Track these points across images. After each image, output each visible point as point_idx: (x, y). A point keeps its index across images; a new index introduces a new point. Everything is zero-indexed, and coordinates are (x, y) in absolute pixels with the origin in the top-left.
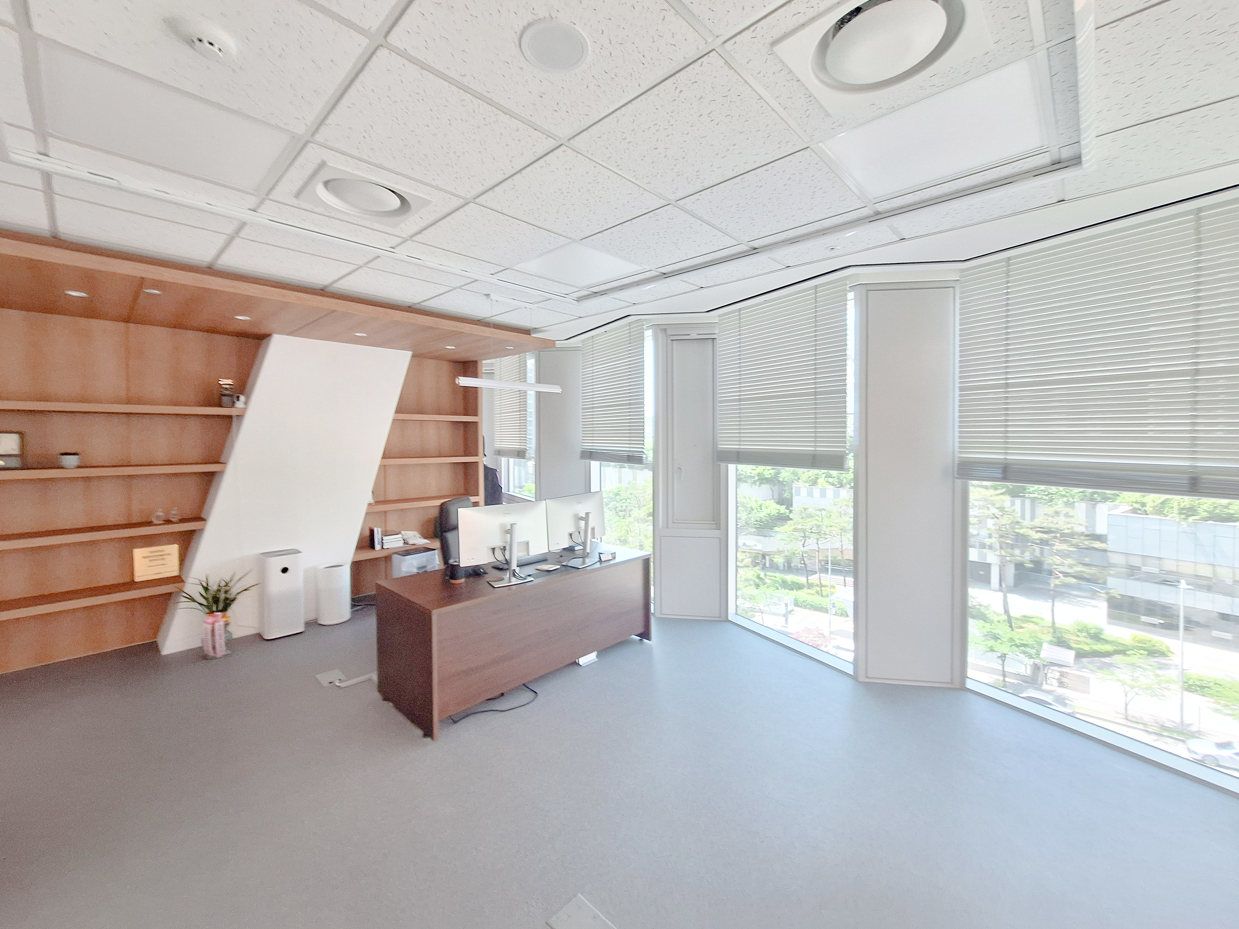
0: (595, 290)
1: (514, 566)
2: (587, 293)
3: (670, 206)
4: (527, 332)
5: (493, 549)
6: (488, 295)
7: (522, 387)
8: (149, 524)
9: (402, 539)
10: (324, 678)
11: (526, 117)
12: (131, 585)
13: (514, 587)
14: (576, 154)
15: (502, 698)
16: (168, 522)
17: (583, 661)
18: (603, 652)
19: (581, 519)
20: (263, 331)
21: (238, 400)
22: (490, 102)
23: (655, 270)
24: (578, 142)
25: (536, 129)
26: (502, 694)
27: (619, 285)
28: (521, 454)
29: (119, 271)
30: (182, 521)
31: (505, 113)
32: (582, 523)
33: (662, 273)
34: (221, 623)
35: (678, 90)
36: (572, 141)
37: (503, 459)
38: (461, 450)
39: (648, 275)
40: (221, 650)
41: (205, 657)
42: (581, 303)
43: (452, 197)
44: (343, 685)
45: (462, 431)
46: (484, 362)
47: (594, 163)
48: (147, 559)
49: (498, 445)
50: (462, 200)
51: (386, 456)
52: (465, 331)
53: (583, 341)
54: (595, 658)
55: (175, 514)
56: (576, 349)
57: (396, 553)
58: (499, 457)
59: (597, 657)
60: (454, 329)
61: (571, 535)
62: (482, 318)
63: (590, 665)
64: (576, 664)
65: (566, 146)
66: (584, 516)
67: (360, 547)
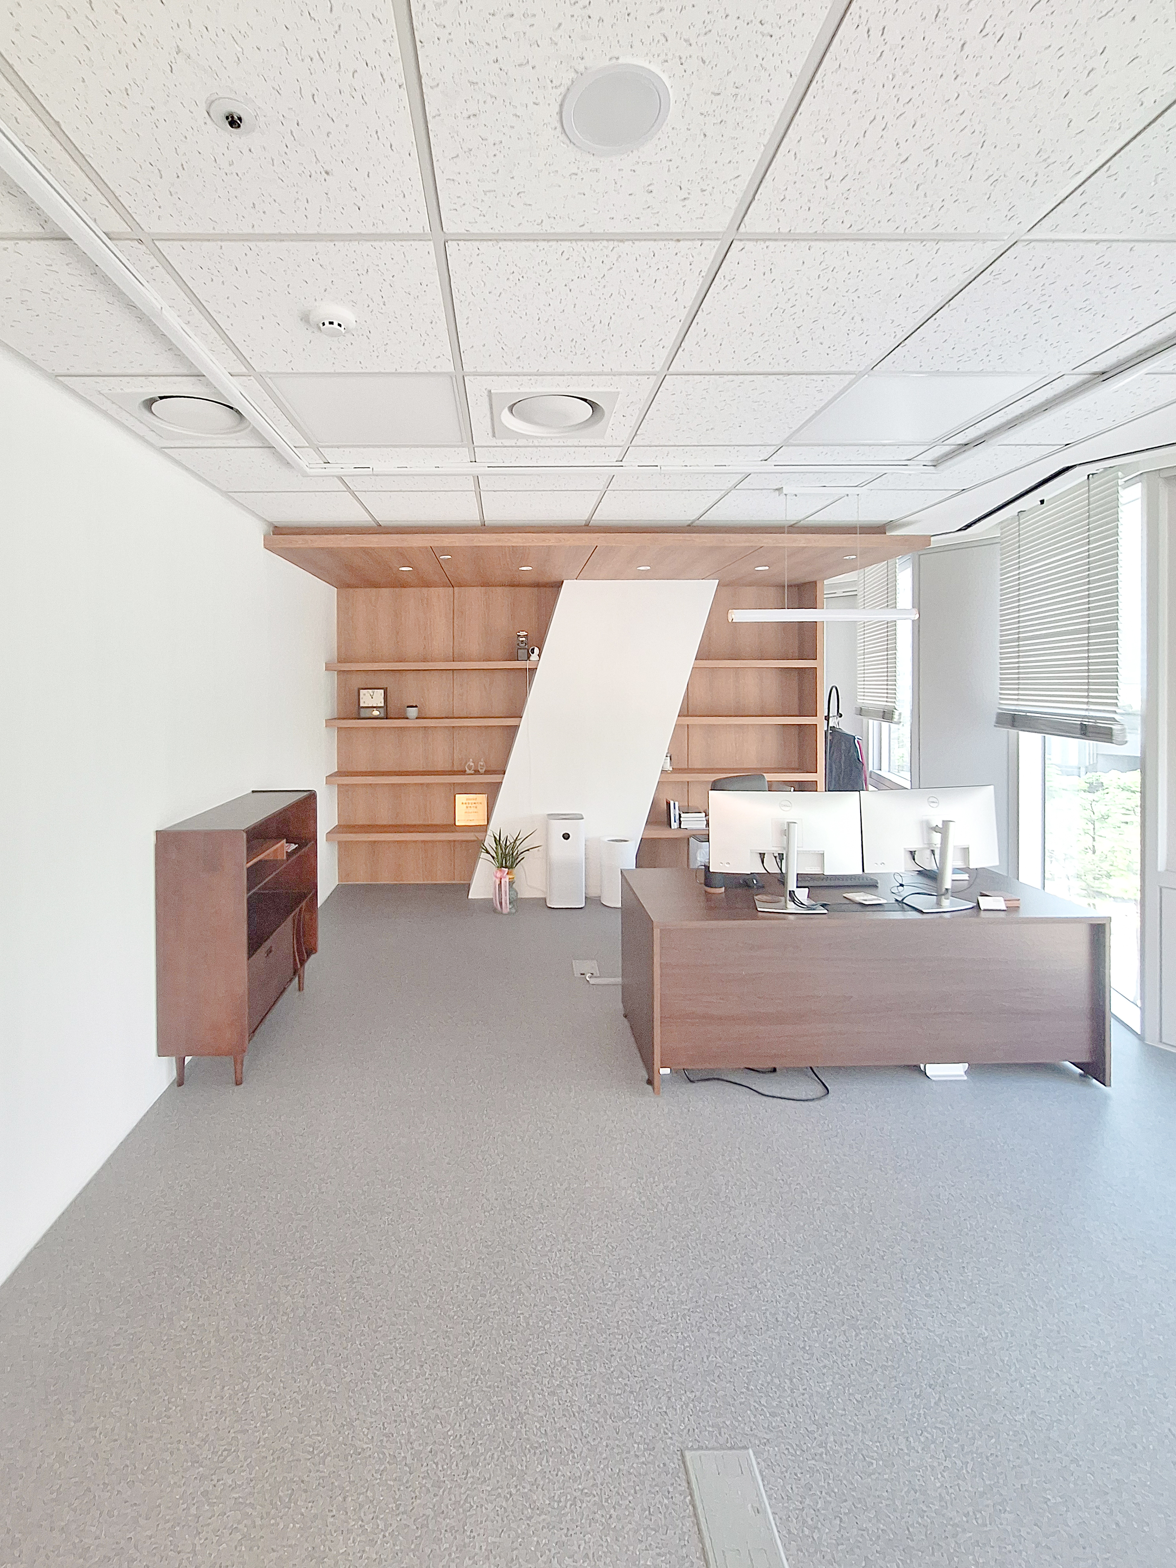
0: (961, 439)
1: (792, 885)
2: (947, 449)
3: (1019, 245)
4: (880, 529)
5: (762, 856)
6: (780, 490)
7: (888, 615)
8: (463, 772)
9: (704, 819)
10: (579, 966)
11: (650, 231)
12: (452, 827)
13: (791, 917)
14: (763, 245)
15: (772, 1075)
16: (477, 772)
17: (932, 1070)
18: (977, 1068)
19: (935, 829)
20: (554, 578)
21: (533, 653)
22: (594, 238)
23: (1072, 372)
24: (751, 225)
25: (678, 240)
26: (774, 1070)
27: (1003, 420)
28: (887, 715)
29: (415, 545)
30: (487, 772)
31: (622, 241)
32: (937, 838)
33: (1094, 374)
34: (506, 880)
35: (876, 33)
36: (742, 229)
37: (871, 721)
38: (795, 710)
39: (1059, 387)
40: (507, 908)
41: (495, 910)
42: (940, 468)
43: (639, 378)
44: (592, 981)
45: (795, 684)
46: (826, 582)
47: (803, 243)
48: (465, 806)
49: (861, 701)
50: (653, 378)
51: (686, 712)
52: (765, 545)
53: (1002, 525)
54: (963, 1073)
55: (482, 766)
56: (990, 542)
57: (694, 836)
58: (865, 719)
59: (965, 1072)
60: (747, 544)
61: (912, 854)
62: (794, 522)
63: (948, 1083)
64: (918, 1070)
65: (741, 240)
66: (940, 826)
67: (651, 821)
